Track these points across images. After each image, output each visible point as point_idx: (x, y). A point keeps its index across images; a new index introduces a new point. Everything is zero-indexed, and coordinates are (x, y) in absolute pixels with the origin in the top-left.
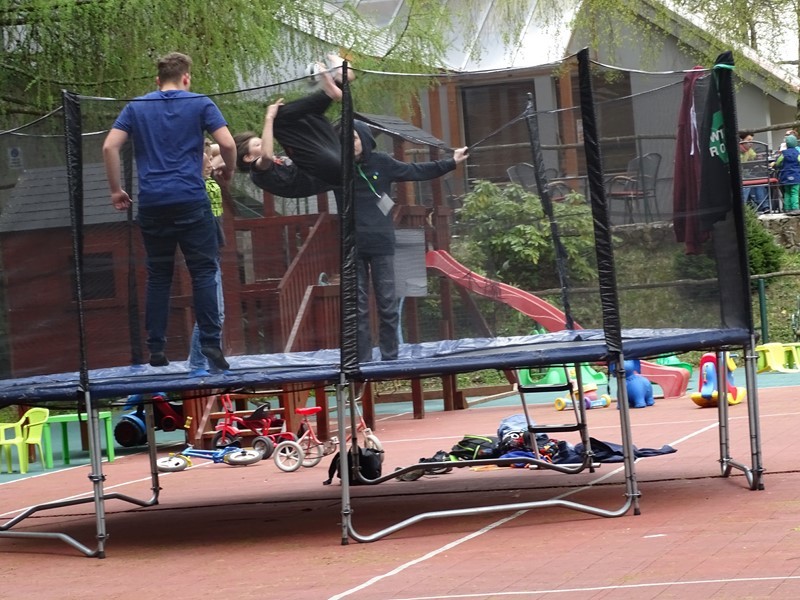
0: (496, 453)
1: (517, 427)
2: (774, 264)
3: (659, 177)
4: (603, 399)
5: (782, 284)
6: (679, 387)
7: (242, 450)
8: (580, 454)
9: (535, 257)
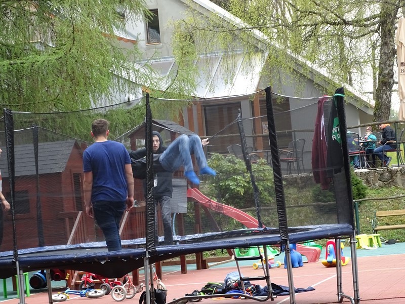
0: (224, 291)
1: (234, 278)
2: (363, 194)
3: (305, 151)
4: (277, 263)
5: (367, 204)
6: (316, 257)
7: (95, 290)
8: (266, 292)
9: (242, 191)
